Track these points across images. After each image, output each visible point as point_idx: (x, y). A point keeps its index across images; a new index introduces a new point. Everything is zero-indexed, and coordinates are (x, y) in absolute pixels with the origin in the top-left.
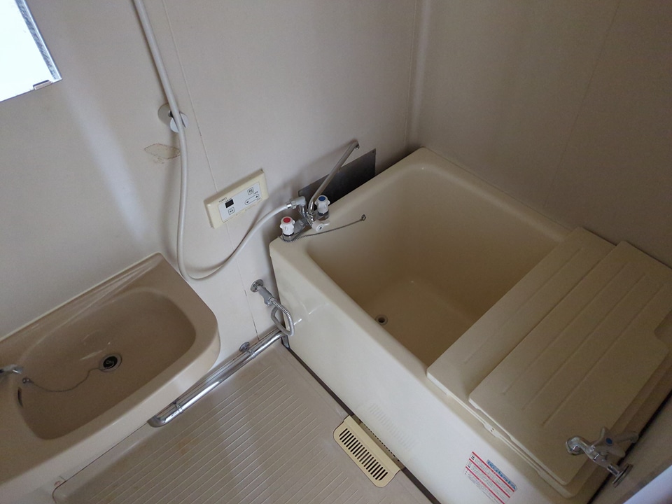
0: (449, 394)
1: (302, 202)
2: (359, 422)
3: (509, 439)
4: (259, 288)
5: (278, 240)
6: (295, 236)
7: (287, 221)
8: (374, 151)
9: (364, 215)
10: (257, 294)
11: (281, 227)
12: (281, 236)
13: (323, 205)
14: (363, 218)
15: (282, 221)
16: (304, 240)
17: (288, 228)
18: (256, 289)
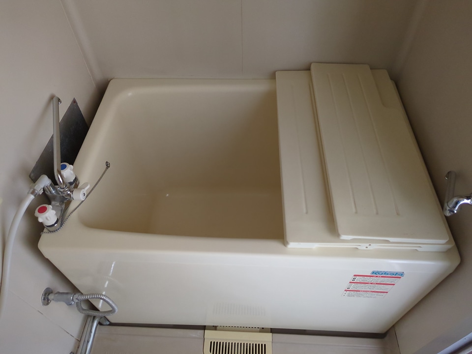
0: (315, 246)
1: (45, 181)
2: (215, 328)
3: (388, 242)
4: (51, 297)
5: (45, 237)
6: (61, 221)
7: (42, 210)
8: (74, 101)
9: (107, 162)
10: (53, 304)
11: (40, 220)
12: (45, 230)
13: (68, 173)
14: (108, 165)
15: (37, 214)
16: (73, 218)
17: (49, 216)
18: (48, 300)
